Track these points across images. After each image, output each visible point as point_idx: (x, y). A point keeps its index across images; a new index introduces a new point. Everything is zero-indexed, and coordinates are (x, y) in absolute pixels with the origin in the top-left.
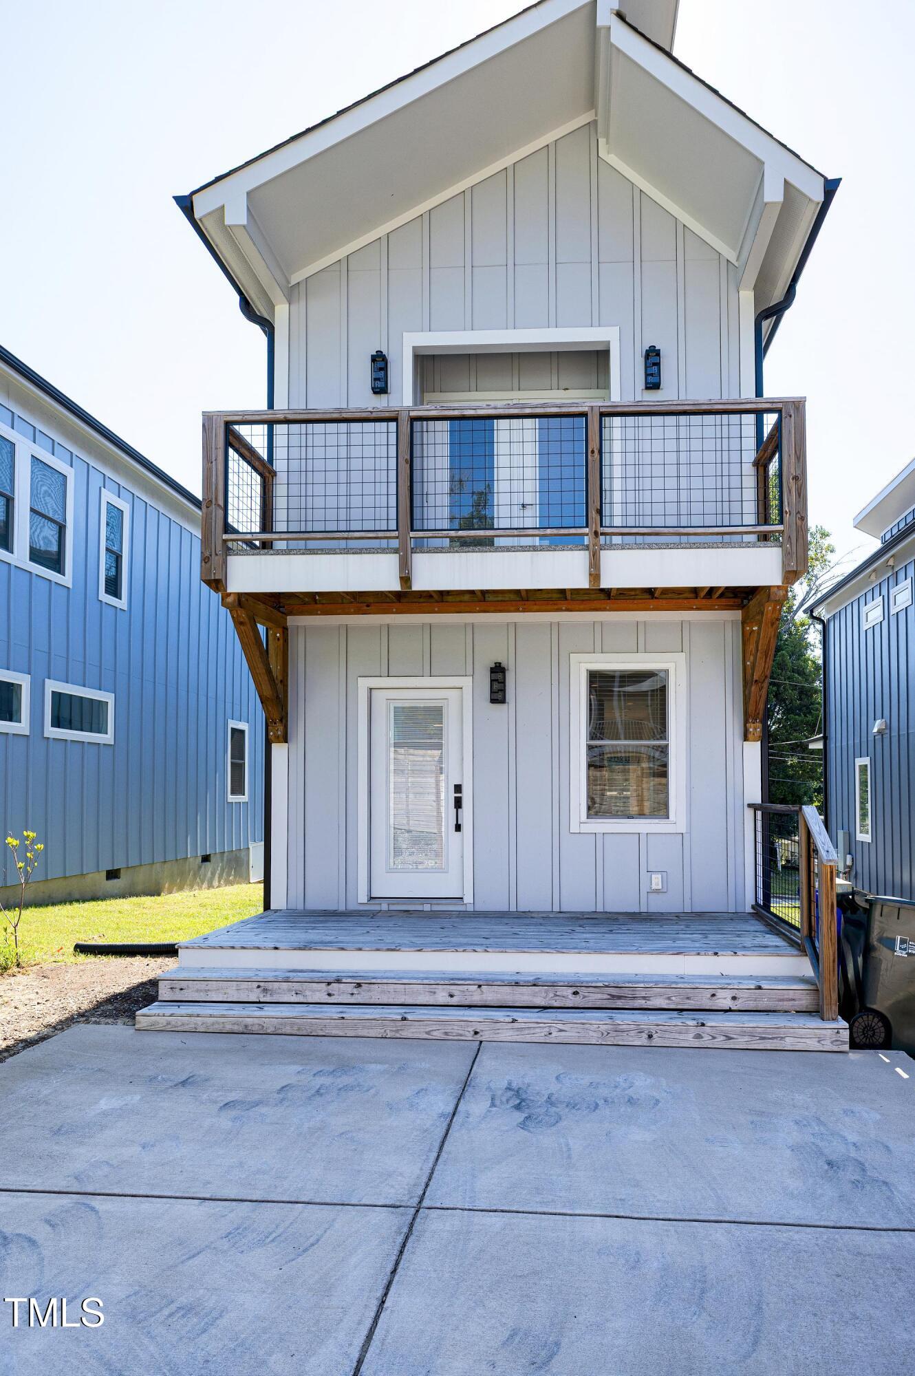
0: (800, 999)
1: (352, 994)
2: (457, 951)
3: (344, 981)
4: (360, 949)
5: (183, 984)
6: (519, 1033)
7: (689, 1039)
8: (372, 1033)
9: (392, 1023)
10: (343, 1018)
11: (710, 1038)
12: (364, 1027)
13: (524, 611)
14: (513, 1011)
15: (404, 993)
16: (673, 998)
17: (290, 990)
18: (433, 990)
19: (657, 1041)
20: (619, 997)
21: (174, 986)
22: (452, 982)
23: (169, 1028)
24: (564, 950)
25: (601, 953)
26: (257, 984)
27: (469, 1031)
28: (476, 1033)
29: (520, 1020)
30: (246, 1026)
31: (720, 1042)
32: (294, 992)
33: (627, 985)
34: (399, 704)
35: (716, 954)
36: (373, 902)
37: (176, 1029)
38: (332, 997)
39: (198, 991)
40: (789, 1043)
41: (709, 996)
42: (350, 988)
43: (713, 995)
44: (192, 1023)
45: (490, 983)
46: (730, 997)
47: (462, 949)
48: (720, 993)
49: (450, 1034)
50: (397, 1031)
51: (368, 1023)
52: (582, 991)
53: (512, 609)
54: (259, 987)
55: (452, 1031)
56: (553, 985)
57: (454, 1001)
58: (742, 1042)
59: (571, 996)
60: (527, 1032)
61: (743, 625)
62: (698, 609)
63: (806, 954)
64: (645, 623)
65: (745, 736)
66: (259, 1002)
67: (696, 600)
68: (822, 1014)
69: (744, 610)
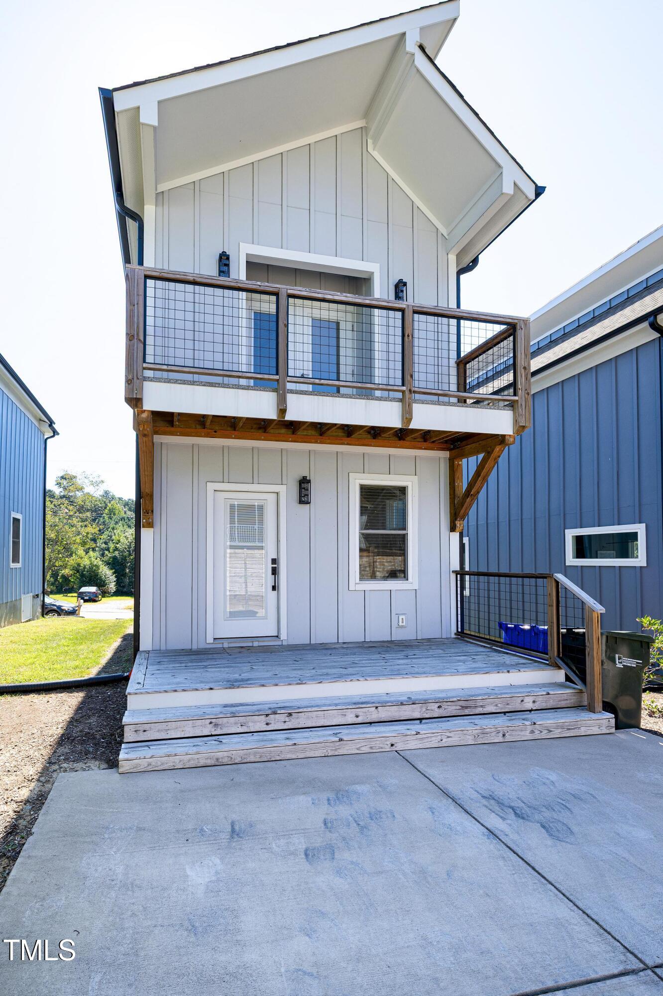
0: (571, 699)
1: (285, 722)
2: (346, 681)
3: (279, 712)
4: (277, 685)
5: (146, 727)
6: (421, 742)
7: (527, 735)
8: (318, 754)
9: (332, 744)
10: (295, 744)
11: (539, 732)
12: (311, 750)
13: (321, 443)
14: (411, 724)
15: (323, 717)
16: (499, 705)
17: (236, 723)
18: (344, 713)
19: (508, 738)
21: (138, 729)
22: (358, 706)
23: (149, 768)
24: (417, 676)
25: (440, 676)
26: (209, 721)
27: (388, 745)
28: (392, 745)
29: (421, 732)
30: (217, 759)
31: (545, 735)
32: (240, 725)
33: (471, 698)
34: (232, 503)
35: (508, 672)
36: (217, 641)
37: (156, 769)
38: (270, 726)
39: (158, 731)
40: (583, 731)
41: (520, 702)
42: (283, 717)
43: (522, 701)
44: (170, 762)
45: (384, 704)
46: (532, 701)
47: (349, 680)
48: (527, 699)
49: (374, 748)
50: (336, 750)
51: (314, 746)
52: (444, 705)
53: (313, 441)
54: (211, 723)
55: (375, 745)
56: (425, 702)
57: (359, 720)
58: (557, 733)
59: (437, 710)
60: (426, 740)
61: (451, 461)
62: (425, 449)
63: (559, 668)
64: (394, 456)
65: (453, 529)
66: (212, 736)
67: (425, 443)
68: (591, 709)
69: (453, 451)
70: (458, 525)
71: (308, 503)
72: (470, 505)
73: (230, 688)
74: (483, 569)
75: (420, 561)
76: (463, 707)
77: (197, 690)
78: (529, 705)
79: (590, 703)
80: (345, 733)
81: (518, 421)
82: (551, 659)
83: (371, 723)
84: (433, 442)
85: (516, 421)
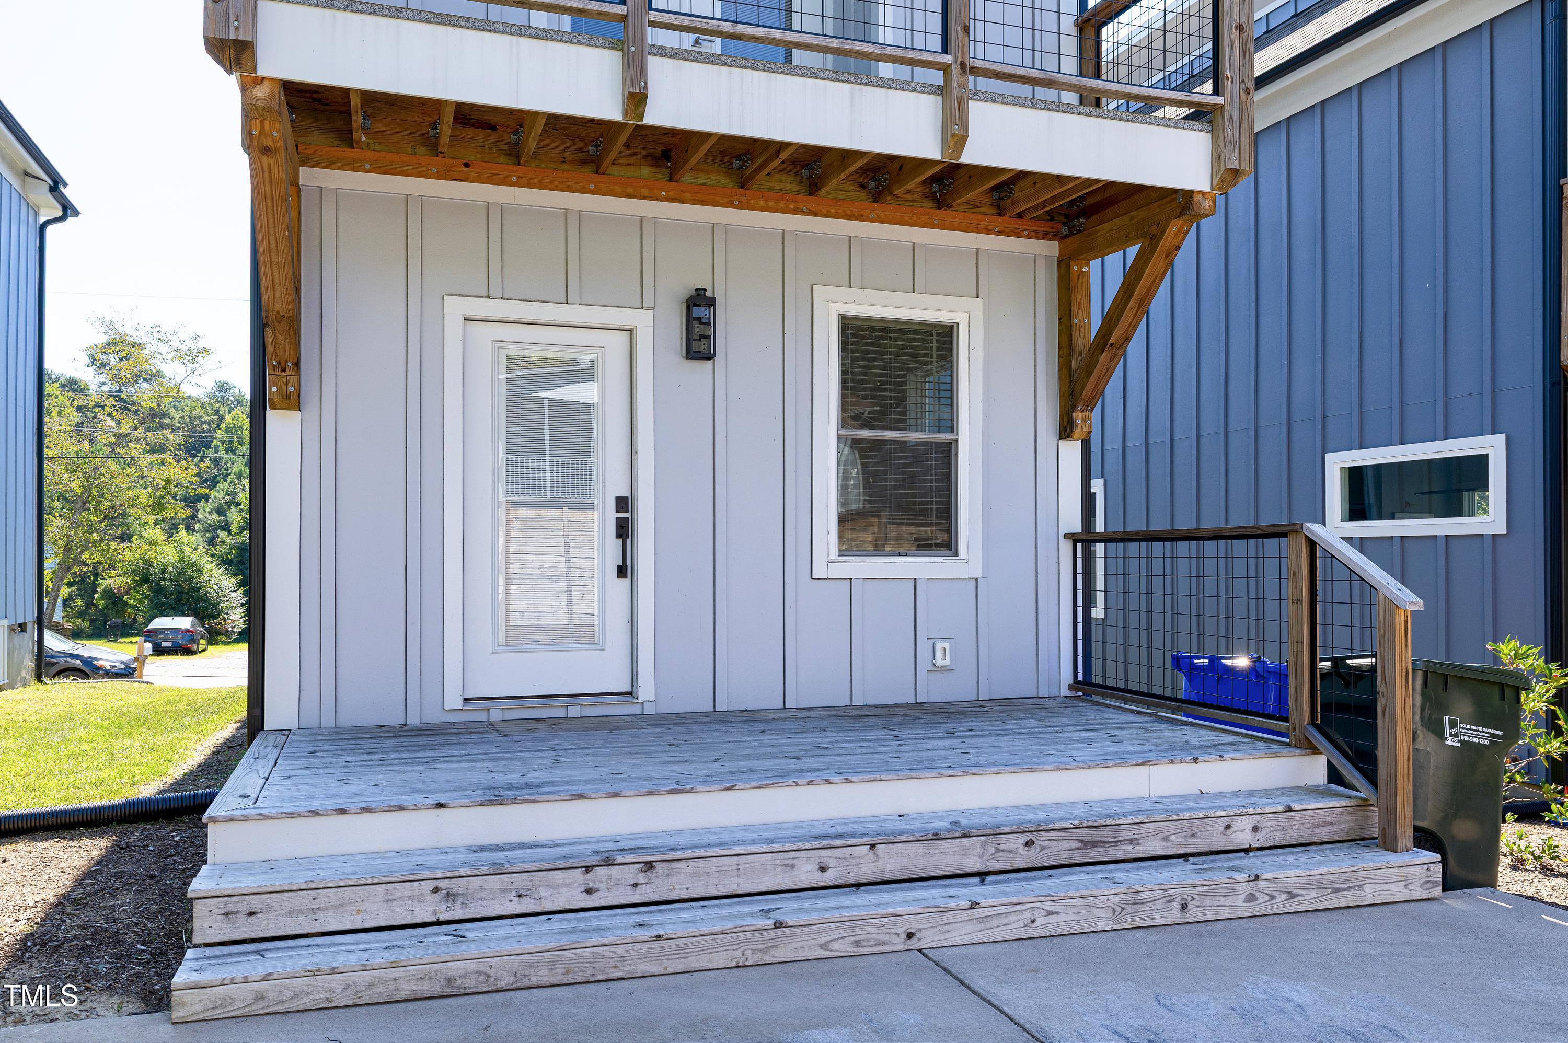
0: (1340, 822)
1: (635, 885)
2: (797, 785)
3: (619, 859)
4: (616, 795)
5: (255, 903)
6: (982, 926)
7: (1238, 906)
8: (718, 960)
9: (756, 937)
10: (659, 937)
11: (1267, 898)
12: (702, 950)
13: (742, 206)
14: (957, 886)
15: (735, 873)
16: (1173, 838)
17: (504, 891)
18: (790, 862)
19: (1194, 913)
20: (1095, 844)
21: (234, 909)
22: (825, 843)
24: (975, 770)
25: (1032, 770)
26: (431, 885)
27: (898, 935)
28: (910, 936)
29: (983, 903)
30: (450, 980)
31: (1280, 904)
32: (514, 894)
33: (1108, 822)
34: (513, 352)
35: (1196, 760)
36: (471, 706)
38: (595, 896)
39: (291, 913)
40: (1368, 894)
41: (1222, 829)
42: (630, 874)
43: (1228, 827)
45: (891, 839)
46: (1250, 827)
47: (805, 781)
48: (1238, 823)
49: (864, 943)
50: (766, 951)
51: (708, 942)
52: (1041, 839)
53: (722, 200)
54: (436, 890)
55: (868, 936)
56: (994, 832)
57: (829, 878)
58: (1309, 899)
59: (1022, 850)
60: (995, 922)
61: (1063, 262)
62: (1000, 233)
63: (1315, 751)
64: (924, 246)
65: (1066, 432)
66: (439, 923)
67: (1000, 219)
68: (1387, 843)
69: (1068, 240)
70: (1079, 422)
71: (709, 357)
72: (1108, 373)
73: (492, 803)
74: (1136, 525)
75: (987, 508)
76: (1087, 844)
77: (401, 808)
78: (1242, 836)
79: (1384, 829)
80: (789, 909)
81: (1222, 158)
82: (1294, 729)
83: (857, 886)
84: (1020, 216)
85: (1217, 158)
